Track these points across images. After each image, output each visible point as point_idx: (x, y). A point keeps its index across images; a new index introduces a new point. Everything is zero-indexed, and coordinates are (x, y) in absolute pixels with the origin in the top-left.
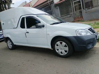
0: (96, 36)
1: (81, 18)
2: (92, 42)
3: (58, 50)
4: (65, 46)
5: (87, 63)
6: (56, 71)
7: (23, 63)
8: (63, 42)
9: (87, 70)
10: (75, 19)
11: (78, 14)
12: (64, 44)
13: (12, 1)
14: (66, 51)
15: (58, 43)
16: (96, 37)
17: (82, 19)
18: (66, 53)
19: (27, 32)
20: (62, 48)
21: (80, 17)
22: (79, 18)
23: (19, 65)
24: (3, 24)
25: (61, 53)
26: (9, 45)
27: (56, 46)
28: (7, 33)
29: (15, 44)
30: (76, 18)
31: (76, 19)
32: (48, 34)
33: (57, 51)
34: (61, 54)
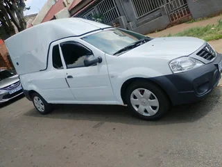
0: (217, 65)
1: (185, 14)
2: (208, 82)
3: (137, 106)
4: (152, 97)
5: (200, 127)
6: (139, 152)
7: (71, 141)
8: (146, 90)
9: (199, 145)
10: (173, 20)
11: (179, 5)
12: (148, 92)
13: (25, 2)
14: (154, 108)
15: (136, 92)
16: (215, 67)
17: (190, 17)
18: (155, 112)
19: (69, 77)
20: (145, 103)
21: (184, 12)
22: (182, 16)
23: (65, 148)
24: (17, 64)
25: (146, 111)
26: (37, 106)
27: (132, 99)
28: (30, 82)
29: (49, 102)
30: (175, 15)
31: (176, 18)
32: (113, 77)
33: (136, 109)
34: (145, 114)
